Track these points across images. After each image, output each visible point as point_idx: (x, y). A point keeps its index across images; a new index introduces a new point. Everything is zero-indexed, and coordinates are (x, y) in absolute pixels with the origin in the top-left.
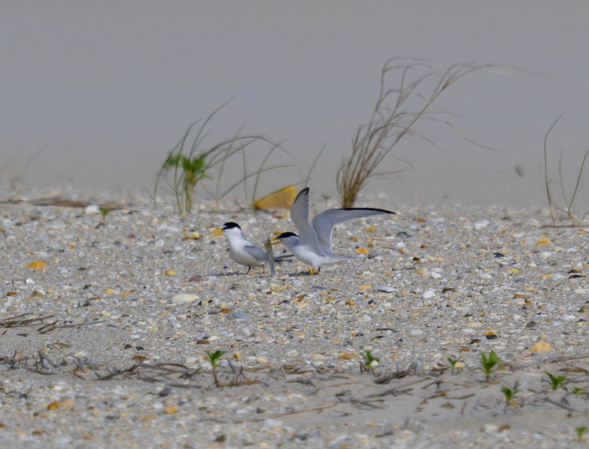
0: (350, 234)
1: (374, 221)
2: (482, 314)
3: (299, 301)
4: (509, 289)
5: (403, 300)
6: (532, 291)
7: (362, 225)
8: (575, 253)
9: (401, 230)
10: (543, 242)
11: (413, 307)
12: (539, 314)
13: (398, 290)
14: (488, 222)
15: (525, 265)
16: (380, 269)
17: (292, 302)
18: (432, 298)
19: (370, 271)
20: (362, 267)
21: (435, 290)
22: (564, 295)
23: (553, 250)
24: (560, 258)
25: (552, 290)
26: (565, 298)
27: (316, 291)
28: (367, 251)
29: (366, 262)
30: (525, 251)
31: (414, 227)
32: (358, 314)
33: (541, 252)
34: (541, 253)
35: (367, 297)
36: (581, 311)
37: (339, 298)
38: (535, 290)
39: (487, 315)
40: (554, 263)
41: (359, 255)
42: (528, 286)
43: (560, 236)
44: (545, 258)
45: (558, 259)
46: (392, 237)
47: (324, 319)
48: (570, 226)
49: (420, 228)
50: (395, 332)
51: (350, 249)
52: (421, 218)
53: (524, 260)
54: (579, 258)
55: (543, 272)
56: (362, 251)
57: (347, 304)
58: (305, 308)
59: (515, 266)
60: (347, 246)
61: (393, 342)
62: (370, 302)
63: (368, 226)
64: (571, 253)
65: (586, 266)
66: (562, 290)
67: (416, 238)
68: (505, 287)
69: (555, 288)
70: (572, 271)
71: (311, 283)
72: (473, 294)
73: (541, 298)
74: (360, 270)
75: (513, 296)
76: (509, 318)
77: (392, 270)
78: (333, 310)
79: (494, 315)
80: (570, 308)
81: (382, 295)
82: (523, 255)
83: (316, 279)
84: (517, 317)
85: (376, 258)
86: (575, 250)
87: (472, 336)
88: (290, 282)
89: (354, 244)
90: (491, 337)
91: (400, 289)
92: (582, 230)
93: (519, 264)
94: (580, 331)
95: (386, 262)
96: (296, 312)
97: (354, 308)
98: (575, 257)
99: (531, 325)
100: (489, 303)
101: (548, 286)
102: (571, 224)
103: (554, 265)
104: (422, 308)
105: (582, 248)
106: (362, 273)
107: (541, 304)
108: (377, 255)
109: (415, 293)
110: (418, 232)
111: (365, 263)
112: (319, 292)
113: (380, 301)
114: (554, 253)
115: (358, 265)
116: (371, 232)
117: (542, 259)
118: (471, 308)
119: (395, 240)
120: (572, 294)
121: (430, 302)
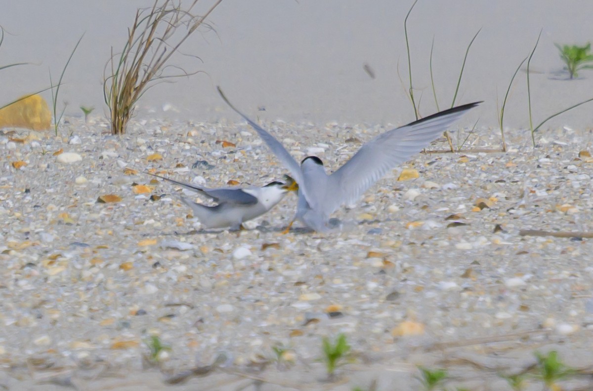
0: (123, 164)
1: (159, 144)
2: (321, 281)
3: (51, 263)
4: (360, 243)
5: (204, 261)
6: (393, 247)
7: (141, 151)
8: (455, 190)
9: (199, 158)
10: (407, 175)
11: (219, 271)
12: (405, 280)
13: (196, 247)
14: (327, 146)
15: (383, 208)
16: (169, 216)
17: (39, 265)
18: (247, 258)
19: (155, 220)
20: (143, 213)
21: (250, 246)
22: (440, 253)
23: (423, 186)
24: (433, 197)
25: (423, 244)
26: (441, 257)
27: (74, 249)
28: (149, 190)
29: (148, 205)
30: (382, 188)
31: (217, 154)
32: (138, 283)
33: (406, 189)
34: (406, 191)
35: (150, 257)
36: (466, 275)
37: (109, 258)
38: (398, 245)
39: (328, 282)
40: (425, 204)
41: (137, 195)
42: (387, 240)
43: (433, 166)
44: (412, 198)
45: (431, 199)
46: (186, 169)
47: (88, 289)
48: (448, 152)
49: (227, 155)
50: (192, 308)
51: (123, 187)
52: (228, 140)
53: (381, 201)
54: (460, 198)
55: (408, 218)
56: (143, 190)
57: (121, 267)
58: (59, 274)
59: (368, 209)
60: (119, 183)
61: (189, 322)
62: (156, 265)
63: (150, 153)
64: (449, 191)
65: (472, 208)
66: (437, 245)
67: (221, 170)
68: (354, 242)
69: (427, 241)
70: (452, 217)
71: (67, 238)
72: (307, 251)
73: (406, 256)
74: (140, 218)
75: (364, 254)
76: (360, 287)
77: (187, 217)
78: (101, 276)
79: (338, 283)
80: (449, 272)
81: (172, 254)
82: (379, 194)
83: (74, 232)
84: (372, 285)
85: (163, 199)
86: (455, 186)
87: (307, 314)
88: (36, 236)
89: (129, 180)
90: (335, 314)
91: (200, 245)
92: (465, 156)
93: (373, 207)
94: (465, 305)
95: (178, 205)
96: (46, 279)
97: (132, 273)
98: (455, 197)
99: (393, 296)
100: (331, 264)
101: (417, 239)
102: (448, 148)
103: (424, 207)
104: (232, 273)
105: (465, 183)
106: (143, 223)
107: (406, 265)
108: (164, 195)
109: (221, 251)
110: (223, 159)
111: (147, 207)
112: (79, 250)
113: (170, 264)
114: (424, 189)
115: (137, 210)
116: (154, 161)
117: (407, 199)
118: (304, 271)
119: (191, 172)
120: (450, 250)
121: (243, 264)
